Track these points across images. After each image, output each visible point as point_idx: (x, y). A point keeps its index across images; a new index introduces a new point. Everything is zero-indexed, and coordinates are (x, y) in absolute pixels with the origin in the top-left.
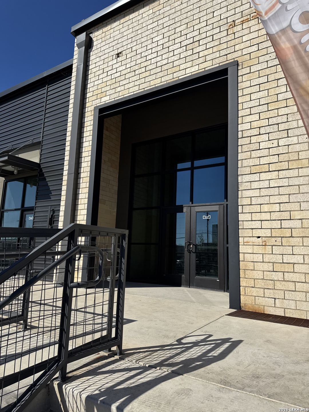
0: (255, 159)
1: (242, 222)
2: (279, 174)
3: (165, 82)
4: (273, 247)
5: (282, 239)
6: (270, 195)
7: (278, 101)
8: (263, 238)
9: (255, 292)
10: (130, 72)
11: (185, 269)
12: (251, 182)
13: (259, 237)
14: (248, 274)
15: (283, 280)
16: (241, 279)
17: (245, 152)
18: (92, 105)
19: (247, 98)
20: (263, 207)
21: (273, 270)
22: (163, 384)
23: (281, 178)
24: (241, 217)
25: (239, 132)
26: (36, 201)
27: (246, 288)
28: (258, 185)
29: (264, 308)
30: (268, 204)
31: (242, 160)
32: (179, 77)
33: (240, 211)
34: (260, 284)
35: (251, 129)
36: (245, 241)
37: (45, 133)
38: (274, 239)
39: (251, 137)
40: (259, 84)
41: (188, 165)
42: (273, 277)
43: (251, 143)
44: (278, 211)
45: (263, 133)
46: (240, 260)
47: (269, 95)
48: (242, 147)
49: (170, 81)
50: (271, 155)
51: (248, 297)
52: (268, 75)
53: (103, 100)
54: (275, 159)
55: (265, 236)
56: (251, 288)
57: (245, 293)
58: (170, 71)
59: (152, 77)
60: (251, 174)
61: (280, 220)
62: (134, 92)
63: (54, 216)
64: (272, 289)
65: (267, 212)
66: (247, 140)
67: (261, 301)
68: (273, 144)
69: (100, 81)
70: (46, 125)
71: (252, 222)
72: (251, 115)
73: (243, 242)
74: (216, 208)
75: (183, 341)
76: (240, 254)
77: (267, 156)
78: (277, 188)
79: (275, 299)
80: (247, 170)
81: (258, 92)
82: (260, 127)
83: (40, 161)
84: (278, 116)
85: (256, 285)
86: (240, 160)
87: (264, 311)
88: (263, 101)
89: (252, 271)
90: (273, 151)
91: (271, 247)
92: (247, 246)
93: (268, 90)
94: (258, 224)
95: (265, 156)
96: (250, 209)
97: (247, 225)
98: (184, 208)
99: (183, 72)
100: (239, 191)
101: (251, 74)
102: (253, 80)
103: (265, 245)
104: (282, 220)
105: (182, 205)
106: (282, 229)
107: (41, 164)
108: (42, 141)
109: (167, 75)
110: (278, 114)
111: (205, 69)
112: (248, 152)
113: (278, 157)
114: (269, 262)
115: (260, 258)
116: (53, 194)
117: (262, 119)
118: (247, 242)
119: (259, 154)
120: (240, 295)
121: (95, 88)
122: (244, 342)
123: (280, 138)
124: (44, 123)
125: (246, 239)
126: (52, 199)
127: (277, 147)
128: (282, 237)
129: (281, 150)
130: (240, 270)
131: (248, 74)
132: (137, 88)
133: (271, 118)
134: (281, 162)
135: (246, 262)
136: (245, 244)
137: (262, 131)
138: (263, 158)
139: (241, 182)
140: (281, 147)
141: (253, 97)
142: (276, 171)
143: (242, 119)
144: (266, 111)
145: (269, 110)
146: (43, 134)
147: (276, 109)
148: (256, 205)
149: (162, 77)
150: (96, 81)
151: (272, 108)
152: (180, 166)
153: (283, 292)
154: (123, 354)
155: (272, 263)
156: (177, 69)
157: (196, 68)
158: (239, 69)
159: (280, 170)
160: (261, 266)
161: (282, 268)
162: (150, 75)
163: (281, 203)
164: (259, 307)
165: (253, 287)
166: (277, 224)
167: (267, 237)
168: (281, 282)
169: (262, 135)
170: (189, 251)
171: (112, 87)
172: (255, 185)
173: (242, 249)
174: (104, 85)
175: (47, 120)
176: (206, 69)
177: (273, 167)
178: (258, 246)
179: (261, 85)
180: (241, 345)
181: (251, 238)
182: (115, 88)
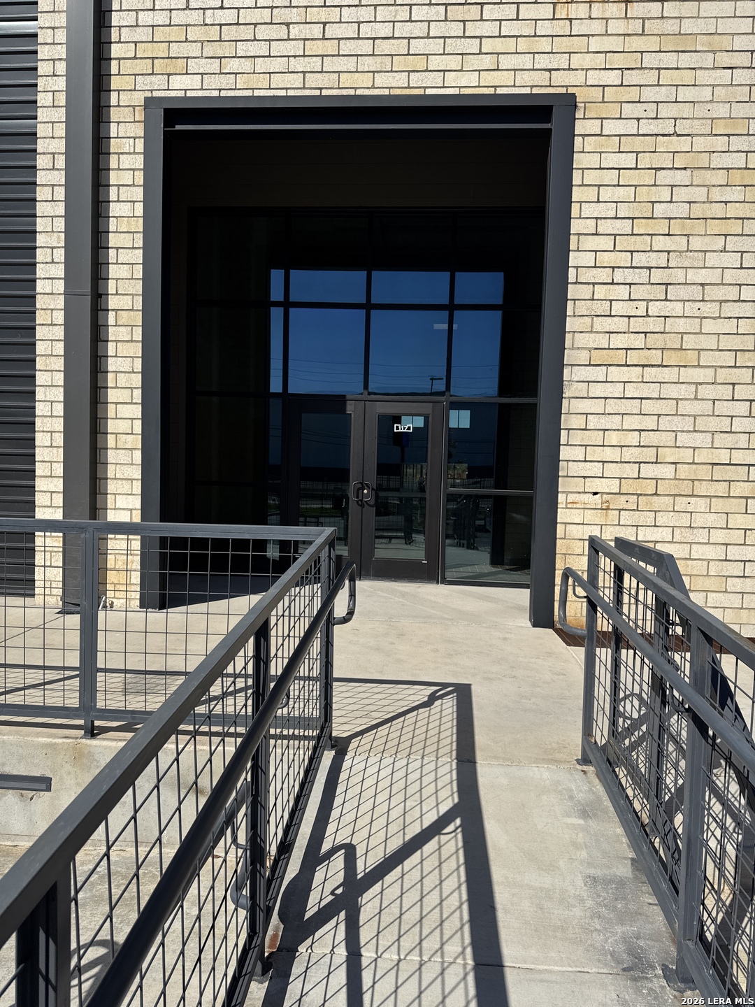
0: (601, 335)
1: (566, 463)
2: (644, 372)
3: (386, 92)
4: (622, 512)
5: (638, 498)
6: (624, 414)
7: (653, 218)
8: (605, 496)
10: (272, 23)
12: (588, 382)
13: (595, 494)
14: (572, 562)
16: (557, 572)
17: (580, 316)
18: (135, 90)
19: (591, 194)
20: (609, 435)
23: (646, 382)
24: (564, 453)
25: (570, 269)
28: (604, 390)
30: (618, 430)
31: (574, 332)
33: (563, 441)
35: (595, 267)
36: (568, 501)
38: (623, 498)
39: (594, 286)
40: (619, 169)
43: (593, 300)
44: (635, 446)
45: (619, 282)
46: (558, 537)
47: (637, 200)
48: (575, 303)
49: (398, 92)
50: (632, 332)
51: (569, 603)
52: (637, 153)
53: (178, 82)
54: (639, 341)
55: (608, 491)
58: (399, 63)
59: (346, 62)
60: (590, 365)
61: (637, 462)
62: (287, 89)
65: (616, 446)
66: (586, 290)
68: (637, 308)
69: (162, 18)
71: (586, 463)
72: (597, 234)
73: (565, 503)
76: (558, 525)
77: (624, 333)
78: (637, 400)
80: (583, 357)
81: (614, 186)
82: (613, 268)
84: (651, 251)
86: (569, 332)
88: (624, 211)
90: (636, 324)
91: (618, 512)
92: (572, 510)
93: (635, 186)
94: (596, 469)
95: (620, 333)
96: (584, 437)
97: (575, 469)
98: (348, 402)
99: (436, 79)
100: (563, 399)
101: (603, 138)
102: (606, 154)
103: (608, 509)
104: (641, 462)
106: (640, 480)
109: (392, 71)
110: (651, 246)
111: (496, 90)
112: (586, 318)
113: (645, 337)
117: (619, 251)
118: (573, 503)
119: (608, 326)
120: (554, 600)
121: (143, 34)
123: (652, 300)
125: (571, 498)
127: (644, 317)
128: (639, 495)
129: (651, 325)
130: (557, 556)
131: (597, 137)
132: (296, 80)
133: (638, 251)
134: (649, 349)
135: (568, 541)
136: (569, 506)
137: (619, 276)
138: (616, 334)
139: (568, 381)
140: (652, 318)
141: (604, 194)
142: (639, 366)
143: (579, 240)
144: (627, 235)
145: (634, 232)
147: (649, 235)
148: (596, 432)
149: (377, 72)
150: (141, 10)
151: (641, 229)
156: (419, 63)
157: (473, 79)
158: (576, 117)
159: (647, 366)
162: (339, 55)
163: (643, 430)
166: (631, 471)
167: (612, 494)
169: (617, 286)
170: (360, 503)
171: (209, 51)
172: (597, 390)
173: (562, 516)
174: (177, 33)
176: (499, 91)
177: (633, 358)
178: (593, 511)
179: (621, 171)
181: (582, 495)
182: (220, 58)
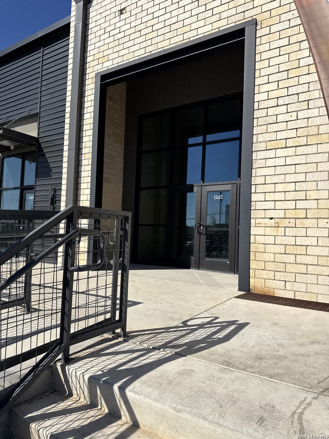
0: (272, 133)
1: (254, 202)
2: (297, 150)
3: (175, 45)
4: (287, 229)
5: (295, 220)
6: (286, 174)
7: (299, 67)
8: (276, 220)
9: (265, 274)
10: (135, 32)
11: (194, 251)
12: (266, 159)
13: (272, 218)
14: (259, 256)
15: (295, 262)
16: (251, 261)
17: (261, 125)
18: (93, 72)
19: (266, 64)
20: (277, 186)
21: (285, 252)
22: (165, 365)
23: (298, 155)
24: (254, 197)
25: (255, 103)
26: (36, 179)
27: (256, 271)
28: (274, 162)
29: (274, 290)
30: (283, 183)
31: (258, 134)
32: (190, 38)
33: (253, 191)
34: (271, 266)
35: (268, 99)
36: (256, 223)
37: (43, 104)
38: (287, 220)
39: (267, 109)
40: (280, 47)
41: (200, 139)
42: (285, 259)
43: (267, 116)
44: (293, 191)
45: (281, 104)
46: (251, 242)
47: (290, 61)
48: (258, 120)
49: (179, 43)
50: (289, 130)
51: (258, 279)
52: (289, 37)
53: (105, 65)
54: (293, 134)
55: (278, 217)
56: (261, 271)
57: (255, 276)
58: (180, 31)
59: (160, 38)
60: (266, 150)
61: (294, 200)
62: (139, 56)
63: (56, 195)
64: (283, 272)
65: (282, 192)
66: (263, 112)
67: (271, 284)
68: (291, 116)
69: (101, 43)
70: (43, 94)
71: (266, 202)
72: (268, 83)
73: (254, 224)
74: (228, 187)
75: (189, 323)
76: (251, 236)
77: (285, 130)
78: (293, 166)
79: (285, 281)
80: (263, 146)
81: (277, 56)
82: (278, 98)
83: (38, 135)
84: (299, 84)
85: (266, 267)
86: (255, 134)
87: (274, 294)
88: (283, 67)
89: (263, 253)
90: (291, 125)
91: (284, 228)
92: (258, 228)
93: (289, 54)
94: (271, 205)
95: (282, 131)
96: (264, 188)
97: (259, 205)
98: (195, 187)
99: (194, 33)
100: (253, 169)
101: (271, 35)
102: (272, 42)
103: (278, 227)
104: (297, 200)
105: (193, 185)
106: (297, 210)
107: (39, 139)
108: (40, 112)
109: (177, 36)
110: (299, 82)
111: (219, 29)
112: (264, 126)
113: (297, 131)
114: (281, 245)
115: (271, 240)
116: (53, 171)
117: (281, 89)
118: (259, 224)
119: (275, 128)
120: (250, 277)
121: (96, 51)
122: (250, 325)
123: (300, 111)
124: (41, 92)
125: (258, 221)
126: (53, 177)
127: (295, 120)
128: (296, 218)
129: (300, 124)
130: (251, 252)
131: (267, 36)
132: (142, 51)
133: (291, 87)
134: (299, 137)
135: (257, 244)
136: (257, 225)
137: (281, 101)
138: (280, 132)
139: (255, 160)
140: (300, 120)
141: (272, 62)
142: (293, 147)
143: (259, 88)
144: (285, 79)
145: (289, 77)
146: (40, 105)
147: (297, 76)
148: (271, 185)
149: (171, 38)
150: (96, 43)
151: (292, 75)
152: (191, 141)
153: (294, 275)
154: (127, 336)
155: (284, 245)
156: (187, 29)
157: (209, 28)
158: (257, 29)
159: (298, 146)
160: (273, 248)
161: (294, 251)
162: (158, 36)
163: (297, 182)
164: (269, 290)
165: (263, 270)
166: (291, 205)
167: (280, 218)
168: (292, 264)
169: (280, 107)
170: (199, 233)
171: (115, 50)
172: (270, 163)
173: (253, 231)
174: (106, 47)
175: (44, 88)
176: (221, 29)
177: (290, 143)
178: (270, 228)
179: (281, 48)
180: (246, 328)
181: (263, 219)
182: (118, 51)
